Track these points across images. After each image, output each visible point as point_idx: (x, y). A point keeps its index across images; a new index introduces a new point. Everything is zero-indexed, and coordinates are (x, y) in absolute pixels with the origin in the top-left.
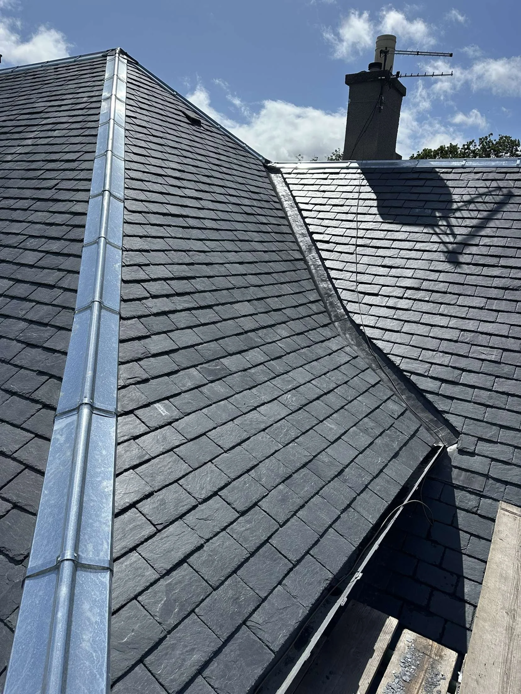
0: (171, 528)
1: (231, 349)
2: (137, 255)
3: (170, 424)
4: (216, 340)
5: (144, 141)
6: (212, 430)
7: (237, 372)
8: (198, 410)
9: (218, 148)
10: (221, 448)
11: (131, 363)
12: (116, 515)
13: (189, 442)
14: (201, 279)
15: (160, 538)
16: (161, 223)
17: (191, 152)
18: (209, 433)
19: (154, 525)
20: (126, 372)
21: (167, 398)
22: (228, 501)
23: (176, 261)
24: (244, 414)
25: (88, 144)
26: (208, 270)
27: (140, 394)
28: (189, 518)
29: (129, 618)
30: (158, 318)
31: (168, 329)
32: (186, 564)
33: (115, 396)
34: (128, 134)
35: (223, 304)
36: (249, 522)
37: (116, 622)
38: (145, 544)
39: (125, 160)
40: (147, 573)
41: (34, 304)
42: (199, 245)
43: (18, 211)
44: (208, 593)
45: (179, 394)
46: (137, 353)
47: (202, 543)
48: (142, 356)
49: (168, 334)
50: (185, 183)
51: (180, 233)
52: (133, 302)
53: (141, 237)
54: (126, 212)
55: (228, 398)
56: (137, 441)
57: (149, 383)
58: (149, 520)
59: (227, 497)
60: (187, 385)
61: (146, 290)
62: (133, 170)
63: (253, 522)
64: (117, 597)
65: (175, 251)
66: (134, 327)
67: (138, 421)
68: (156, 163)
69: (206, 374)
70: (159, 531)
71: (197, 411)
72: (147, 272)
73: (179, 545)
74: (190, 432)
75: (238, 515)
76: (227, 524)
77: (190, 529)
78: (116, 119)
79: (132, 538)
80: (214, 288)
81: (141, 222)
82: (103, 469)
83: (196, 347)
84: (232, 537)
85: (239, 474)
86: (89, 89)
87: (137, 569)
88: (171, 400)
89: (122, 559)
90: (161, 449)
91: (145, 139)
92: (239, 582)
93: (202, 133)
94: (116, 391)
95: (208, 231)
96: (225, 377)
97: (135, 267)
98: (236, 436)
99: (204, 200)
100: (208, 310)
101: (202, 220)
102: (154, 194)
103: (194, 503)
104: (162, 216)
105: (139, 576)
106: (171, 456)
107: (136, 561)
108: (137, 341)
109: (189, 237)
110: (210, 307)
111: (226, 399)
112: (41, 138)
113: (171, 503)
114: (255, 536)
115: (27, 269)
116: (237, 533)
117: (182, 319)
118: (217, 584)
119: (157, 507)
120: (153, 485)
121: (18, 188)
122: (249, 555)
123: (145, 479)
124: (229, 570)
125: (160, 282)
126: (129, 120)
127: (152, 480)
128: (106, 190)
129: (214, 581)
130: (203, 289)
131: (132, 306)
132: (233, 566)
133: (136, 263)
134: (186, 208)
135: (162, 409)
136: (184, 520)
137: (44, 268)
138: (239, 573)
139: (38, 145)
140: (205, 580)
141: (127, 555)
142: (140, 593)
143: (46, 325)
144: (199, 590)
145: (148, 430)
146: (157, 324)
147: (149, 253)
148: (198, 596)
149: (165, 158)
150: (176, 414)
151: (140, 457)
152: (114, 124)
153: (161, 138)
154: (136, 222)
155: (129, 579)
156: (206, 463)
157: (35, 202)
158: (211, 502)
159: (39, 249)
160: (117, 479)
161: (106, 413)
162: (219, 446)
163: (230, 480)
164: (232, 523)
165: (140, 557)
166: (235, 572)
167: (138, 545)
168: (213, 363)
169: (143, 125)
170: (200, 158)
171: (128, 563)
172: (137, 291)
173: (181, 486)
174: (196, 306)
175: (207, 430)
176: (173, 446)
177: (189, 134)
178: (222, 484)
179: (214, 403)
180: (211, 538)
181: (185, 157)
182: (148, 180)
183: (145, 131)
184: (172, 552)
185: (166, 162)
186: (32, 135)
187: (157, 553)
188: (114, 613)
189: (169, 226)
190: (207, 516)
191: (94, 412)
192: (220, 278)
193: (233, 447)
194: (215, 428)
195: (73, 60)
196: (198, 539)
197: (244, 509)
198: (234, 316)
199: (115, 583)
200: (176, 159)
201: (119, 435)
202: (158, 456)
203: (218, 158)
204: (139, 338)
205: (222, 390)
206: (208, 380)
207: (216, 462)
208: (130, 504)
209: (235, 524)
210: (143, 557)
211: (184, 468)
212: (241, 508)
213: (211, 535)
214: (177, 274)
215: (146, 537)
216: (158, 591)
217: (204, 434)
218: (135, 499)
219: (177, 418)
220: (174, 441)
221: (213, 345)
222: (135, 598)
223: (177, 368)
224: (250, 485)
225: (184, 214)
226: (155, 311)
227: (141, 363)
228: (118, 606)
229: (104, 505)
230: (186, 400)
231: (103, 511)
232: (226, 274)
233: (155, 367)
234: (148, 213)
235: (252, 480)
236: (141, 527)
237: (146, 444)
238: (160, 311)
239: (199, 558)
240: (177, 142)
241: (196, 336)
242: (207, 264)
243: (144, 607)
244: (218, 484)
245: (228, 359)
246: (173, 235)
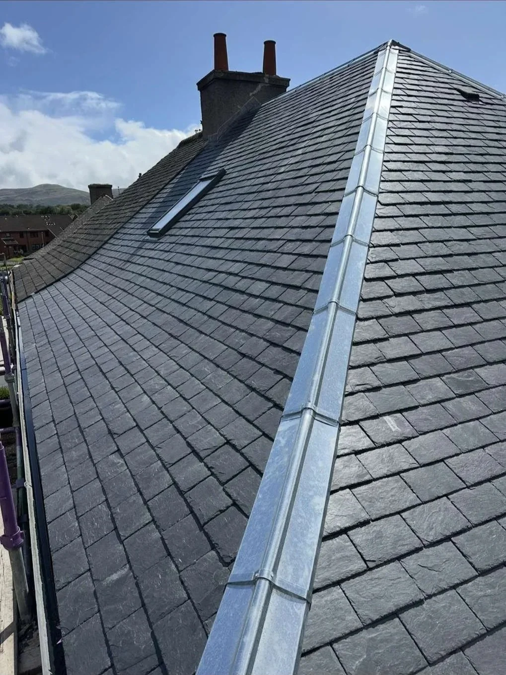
0: (385, 569)
1: (491, 357)
2: (385, 250)
3: (400, 442)
4: (472, 345)
5: (409, 129)
6: (453, 456)
7: (497, 386)
8: (438, 429)
9: (499, 121)
10: (463, 481)
11: (362, 368)
12: (324, 539)
13: (421, 467)
14: (460, 272)
15: (370, 577)
16: (417, 213)
17: (463, 131)
18: (449, 460)
19: (365, 561)
20: (356, 378)
21: (400, 411)
22: (464, 551)
23: (430, 253)
24: (501, 441)
25: (349, 143)
26: (471, 261)
27: (368, 403)
28: (410, 562)
29: (319, 666)
30: (399, 319)
31: (411, 331)
32: (397, 620)
33: (340, 402)
34: (391, 124)
35: (486, 301)
36: (491, 586)
37: (305, 666)
38: (352, 580)
39: (384, 153)
40: (349, 618)
41: (282, 304)
42: (463, 234)
43: (282, 218)
44: (420, 667)
45: (416, 407)
46: (370, 358)
47: (422, 598)
48: (376, 360)
49: (410, 336)
50: (452, 167)
51: (439, 221)
52: (374, 302)
53: (391, 231)
54: (379, 206)
55: (481, 418)
56: (358, 456)
57: (381, 392)
58: (360, 553)
59: (463, 546)
60: (427, 398)
61: (390, 288)
62: (392, 161)
63: (497, 588)
64: (310, 637)
65: (430, 242)
66: (371, 329)
67: (363, 434)
68: (420, 150)
69: (453, 386)
70: (370, 569)
71: (436, 430)
72: (393, 268)
73: (392, 593)
74: (425, 455)
75: (476, 573)
76: (458, 582)
77: (408, 576)
78: (379, 113)
79: (337, 570)
80: (476, 282)
81: (394, 215)
82: (316, 482)
83: (444, 353)
84: (464, 600)
85: (484, 519)
86: (357, 89)
87: (337, 609)
88: (405, 414)
89: (322, 592)
90: (385, 471)
91: (409, 127)
92: (466, 665)
93: (479, 108)
94: (342, 398)
95: (475, 216)
96: (480, 391)
97: (381, 263)
98: (485, 469)
99: (475, 181)
100: (465, 309)
101: (468, 205)
102: (413, 183)
103: (417, 544)
104: (419, 206)
105: (339, 618)
106: (397, 481)
107: (337, 599)
108: (372, 344)
109: (450, 225)
110: (468, 304)
111: (478, 419)
112: (310, 146)
113: (389, 538)
114: (498, 608)
115: (281, 271)
116: (471, 596)
117: (429, 320)
118: (435, 658)
119: (372, 539)
120: (370, 511)
121: (286, 196)
122: (485, 631)
123: (363, 503)
124: (453, 645)
125: (407, 278)
126: (393, 110)
127: (370, 506)
128: (359, 186)
129: (431, 654)
130: (461, 284)
131: (371, 306)
132: (459, 641)
133: (382, 259)
134: (450, 194)
135: (393, 423)
136: (402, 563)
137: (294, 270)
138: (467, 651)
139: (306, 153)
140: (419, 648)
141: (329, 590)
142: (337, 640)
143: (288, 325)
144: (409, 659)
145: (373, 445)
146: (398, 326)
147: (399, 248)
148: (406, 667)
149: (431, 143)
150: (408, 431)
151: (359, 476)
152: (377, 117)
153: (429, 122)
154: (389, 215)
155: (327, 618)
156: (439, 497)
157: (296, 207)
158: (440, 548)
159: (294, 252)
160: (331, 497)
161: (329, 420)
162: (460, 478)
163: (470, 525)
164: (466, 582)
165: (344, 595)
166: (462, 648)
167: (343, 581)
168: (466, 373)
169: (409, 112)
170: (473, 135)
171: (329, 598)
172: (380, 289)
173: (404, 519)
174: (449, 305)
175: (446, 456)
176: (401, 469)
177: (462, 112)
178: (458, 528)
179: (460, 423)
180: (435, 595)
181: (456, 138)
182: (408, 169)
183: (410, 118)
184: (382, 600)
185: (431, 147)
186: (303, 145)
187: (364, 595)
188: (304, 654)
189: (427, 215)
190: (433, 564)
191: (316, 418)
192: (485, 270)
193: (480, 483)
194: (457, 455)
195: (347, 65)
196: (417, 591)
197: (485, 568)
198: (500, 315)
199: (311, 619)
200: (444, 142)
201: (339, 447)
202: (381, 478)
203: (497, 131)
204: (375, 341)
205: (474, 408)
206: (455, 394)
207: (453, 498)
208: (341, 530)
209: (470, 584)
210: (347, 597)
211: (410, 498)
212: (483, 566)
213: (434, 591)
214: (429, 269)
215: (353, 573)
216: (359, 644)
217: (442, 460)
218: (347, 525)
219: (410, 436)
220: (403, 463)
221: (467, 351)
222: (331, 643)
223: (416, 377)
224: (499, 537)
225: (447, 200)
226: (397, 310)
227: (374, 368)
228: (309, 647)
229: (313, 525)
230: (424, 416)
231: (310, 530)
232: (493, 265)
233: (390, 374)
234: (404, 204)
235: (502, 530)
236: (348, 558)
237: (368, 461)
238: (402, 311)
239: (416, 616)
240: (447, 123)
241: (445, 340)
242: (469, 255)
243: (338, 659)
244: (453, 528)
245: (486, 369)
246: (430, 225)
